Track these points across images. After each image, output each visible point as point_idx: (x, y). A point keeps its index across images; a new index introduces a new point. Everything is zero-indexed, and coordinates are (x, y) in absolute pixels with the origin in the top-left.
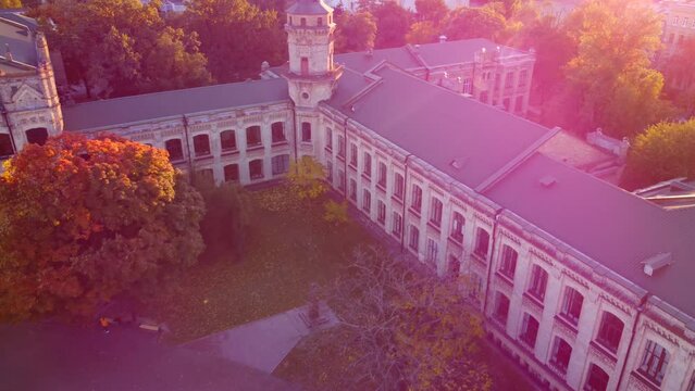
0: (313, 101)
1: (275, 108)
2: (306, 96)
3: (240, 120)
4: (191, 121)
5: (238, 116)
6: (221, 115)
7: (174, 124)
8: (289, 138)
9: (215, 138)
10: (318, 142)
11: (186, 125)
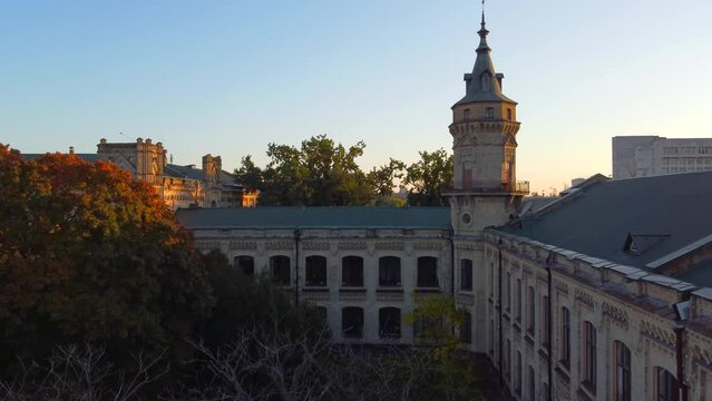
0: (477, 226)
1: (424, 234)
2: (467, 219)
3: (371, 244)
4: (305, 234)
5: (367, 237)
6: (345, 233)
7: (283, 235)
8: (443, 284)
9: (334, 263)
10: (481, 292)
11: (297, 239)
